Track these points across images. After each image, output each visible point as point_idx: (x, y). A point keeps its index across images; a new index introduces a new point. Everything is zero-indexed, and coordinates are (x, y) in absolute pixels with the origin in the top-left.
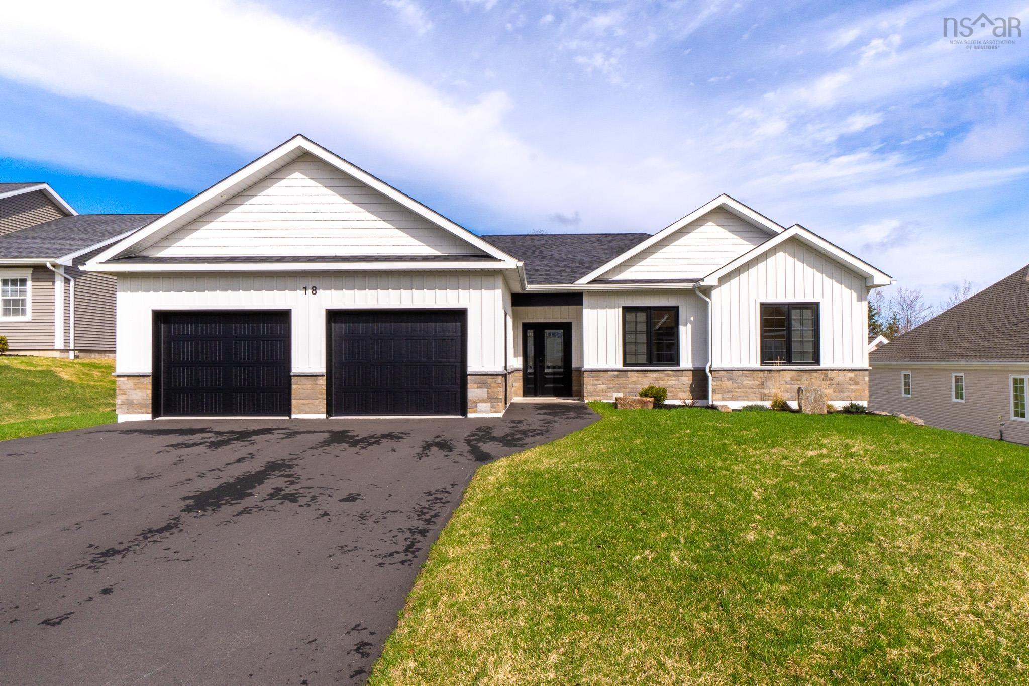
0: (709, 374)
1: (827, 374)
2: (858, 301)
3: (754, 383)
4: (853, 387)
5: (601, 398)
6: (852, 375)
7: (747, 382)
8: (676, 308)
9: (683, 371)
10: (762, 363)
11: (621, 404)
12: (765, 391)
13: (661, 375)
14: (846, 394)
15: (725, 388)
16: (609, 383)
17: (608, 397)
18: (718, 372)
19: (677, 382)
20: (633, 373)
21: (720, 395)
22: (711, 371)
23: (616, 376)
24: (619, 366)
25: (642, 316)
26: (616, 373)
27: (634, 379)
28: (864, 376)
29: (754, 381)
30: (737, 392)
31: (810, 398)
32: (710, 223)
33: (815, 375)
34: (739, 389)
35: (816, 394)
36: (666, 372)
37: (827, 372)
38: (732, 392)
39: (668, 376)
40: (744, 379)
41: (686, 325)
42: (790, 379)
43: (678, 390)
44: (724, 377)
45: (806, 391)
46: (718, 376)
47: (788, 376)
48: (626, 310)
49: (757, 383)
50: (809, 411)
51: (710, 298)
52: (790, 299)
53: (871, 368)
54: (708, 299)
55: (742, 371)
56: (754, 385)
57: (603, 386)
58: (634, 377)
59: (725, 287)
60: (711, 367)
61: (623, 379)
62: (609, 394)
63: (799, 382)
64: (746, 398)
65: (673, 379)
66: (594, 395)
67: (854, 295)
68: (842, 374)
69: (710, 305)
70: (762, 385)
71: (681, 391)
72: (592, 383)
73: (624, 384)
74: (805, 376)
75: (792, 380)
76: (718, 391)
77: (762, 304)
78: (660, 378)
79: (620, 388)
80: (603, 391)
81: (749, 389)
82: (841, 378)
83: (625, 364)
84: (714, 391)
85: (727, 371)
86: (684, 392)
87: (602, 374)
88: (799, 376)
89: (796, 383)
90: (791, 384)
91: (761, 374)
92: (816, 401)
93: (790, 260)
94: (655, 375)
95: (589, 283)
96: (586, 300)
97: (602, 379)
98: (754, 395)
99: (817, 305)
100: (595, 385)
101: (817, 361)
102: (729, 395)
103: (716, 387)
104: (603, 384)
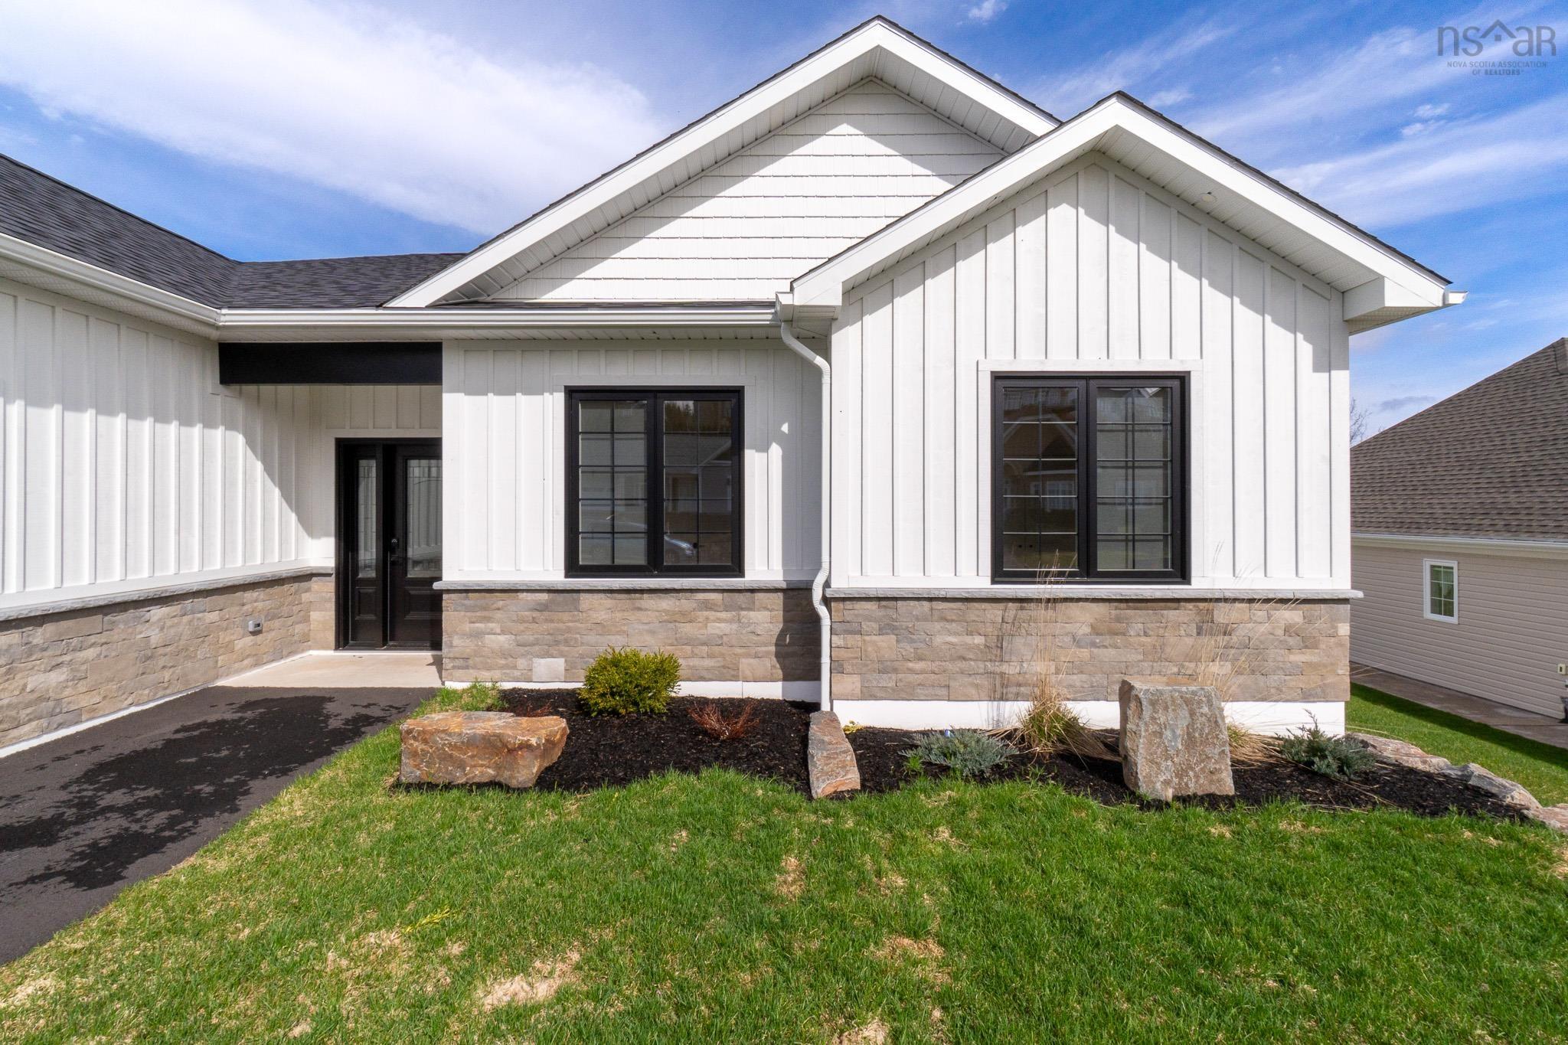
0: (822, 611)
1: (1210, 612)
2: (1317, 368)
3: (968, 639)
4: (1298, 658)
5: (496, 674)
6: (1292, 616)
7: (946, 637)
8: (737, 393)
9: (753, 591)
10: (999, 574)
11: (414, 754)
12: (1005, 668)
13: (685, 603)
14: (1274, 680)
15: (873, 656)
16: (521, 627)
17: (517, 673)
18: (849, 605)
19: (735, 626)
20: (596, 596)
21: (856, 678)
22: (826, 601)
23: (543, 608)
24: (554, 572)
25: (633, 417)
26: (545, 596)
27: (602, 616)
28: (1334, 621)
29: (970, 633)
30: (911, 671)
31: (1168, 734)
32: (845, 128)
33: (1172, 615)
34: (920, 659)
35: (1192, 714)
36: (701, 596)
37: (1211, 605)
38: (895, 670)
39: (708, 606)
40: (938, 626)
41: (764, 448)
42: (1087, 630)
43: (738, 651)
44: (869, 619)
45: (1153, 703)
46: (849, 616)
47: (1082, 619)
48: (576, 396)
49: (979, 640)
50: (1167, 783)
51: (827, 357)
52: (1092, 361)
53: (1360, 594)
54: (819, 361)
55: (930, 599)
56: (970, 648)
57: (502, 638)
58: (599, 609)
59: (876, 321)
60: (827, 584)
61: (566, 616)
62: (522, 663)
63: (1119, 640)
64: (944, 692)
65: (724, 615)
66: (475, 667)
67: (1306, 350)
68: (1260, 612)
69: (826, 380)
70: (998, 648)
71: (748, 655)
72: (467, 627)
73: (569, 630)
74: (1138, 620)
75: (1095, 631)
76: (848, 668)
77: (997, 377)
78: (683, 614)
79: (557, 643)
80: (504, 654)
81: (952, 660)
82: (1258, 625)
83: (573, 567)
84: (837, 667)
85: (879, 599)
86: (756, 656)
87: (500, 601)
88: (1118, 620)
89: (1108, 640)
90: (1094, 645)
91: (995, 612)
92: (1190, 741)
93: (1092, 229)
94: (666, 603)
95: (434, 306)
96: (451, 365)
97: (498, 615)
98: (967, 680)
99: (1182, 380)
100: (478, 635)
101: (1181, 571)
102: (887, 680)
103: (842, 654)
104: (503, 632)
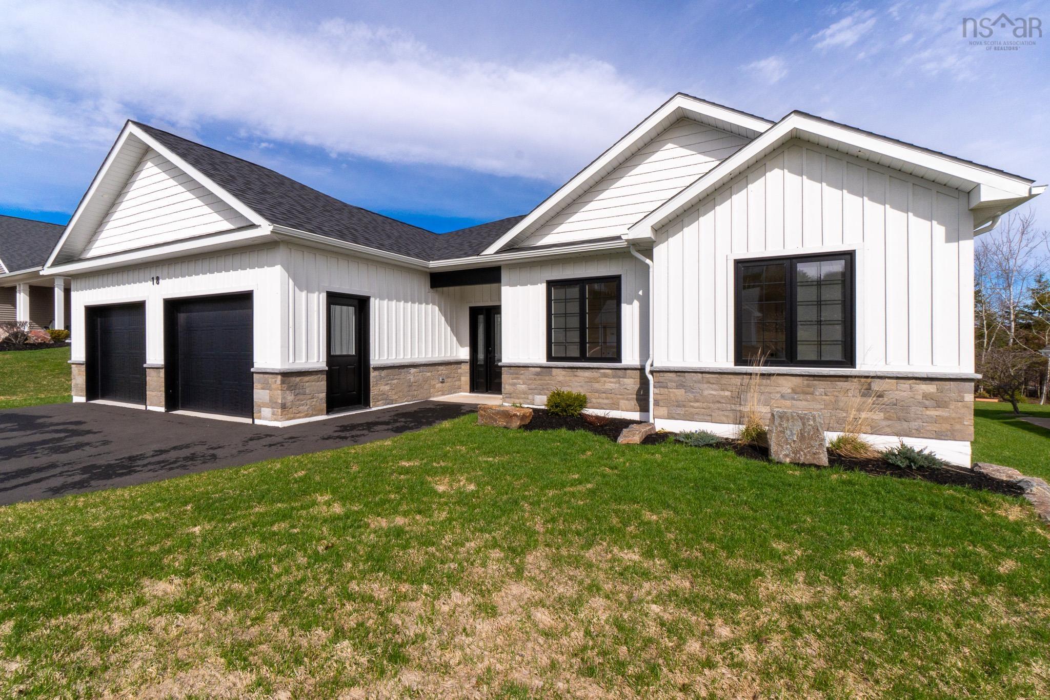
0: (650, 377)
1: (870, 384)
2: (949, 239)
3: (722, 393)
4: (933, 413)
5: (521, 401)
6: (931, 388)
7: (710, 391)
8: (617, 279)
9: (625, 369)
10: (739, 360)
12: (742, 408)
13: (595, 374)
14: (914, 425)
15: (673, 398)
16: (530, 382)
17: (529, 401)
18: (662, 374)
19: (617, 385)
20: (559, 370)
21: (665, 409)
22: (652, 372)
23: (538, 374)
24: (541, 360)
25: (575, 292)
26: (539, 369)
27: (561, 378)
28: (961, 392)
29: (723, 390)
30: (693, 407)
31: (788, 432)
33: (841, 384)
34: (697, 401)
35: (804, 424)
36: (602, 371)
37: (869, 380)
38: (684, 406)
39: (605, 376)
40: (706, 386)
41: (631, 303)
42: (789, 391)
43: (619, 396)
44: (671, 381)
45: (781, 417)
46: (661, 379)
47: (786, 385)
48: (550, 284)
49: (727, 393)
50: (786, 456)
51: (652, 260)
52: (793, 249)
53: (980, 376)
54: (648, 261)
55: (702, 373)
56: (723, 397)
57: (523, 386)
58: (560, 375)
59: (674, 241)
60: (652, 365)
61: (547, 378)
62: (530, 397)
63: (809, 397)
64: (709, 418)
65: (612, 380)
66: (513, 398)
67: (940, 231)
68: (905, 385)
69: (651, 270)
70: (738, 398)
71: (623, 399)
72: (511, 381)
73: (548, 384)
74: (821, 387)
75: (794, 391)
76: (661, 403)
77: (738, 263)
78: (595, 379)
79: (543, 389)
80: (525, 393)
81: (713, 402)
82: (903, 391)
83: (550, 358)
84: (657, 403)
85: (676, 372)
86: (627, 400)
87: (522, 371)
88: (808, 386)
89: (802, 397)
90: (793, 399)
91: (737, 380)
92: (802, 437)
94: (587, 374)
95: (497, 253)
96: (505, 276)
97: (522, 377)
98: (721, 413)
99: (849, 257)
100: (514, 385)
101: (849, 359)
102: (681, 411)
103: (659, 397)
104: (523, 384)
